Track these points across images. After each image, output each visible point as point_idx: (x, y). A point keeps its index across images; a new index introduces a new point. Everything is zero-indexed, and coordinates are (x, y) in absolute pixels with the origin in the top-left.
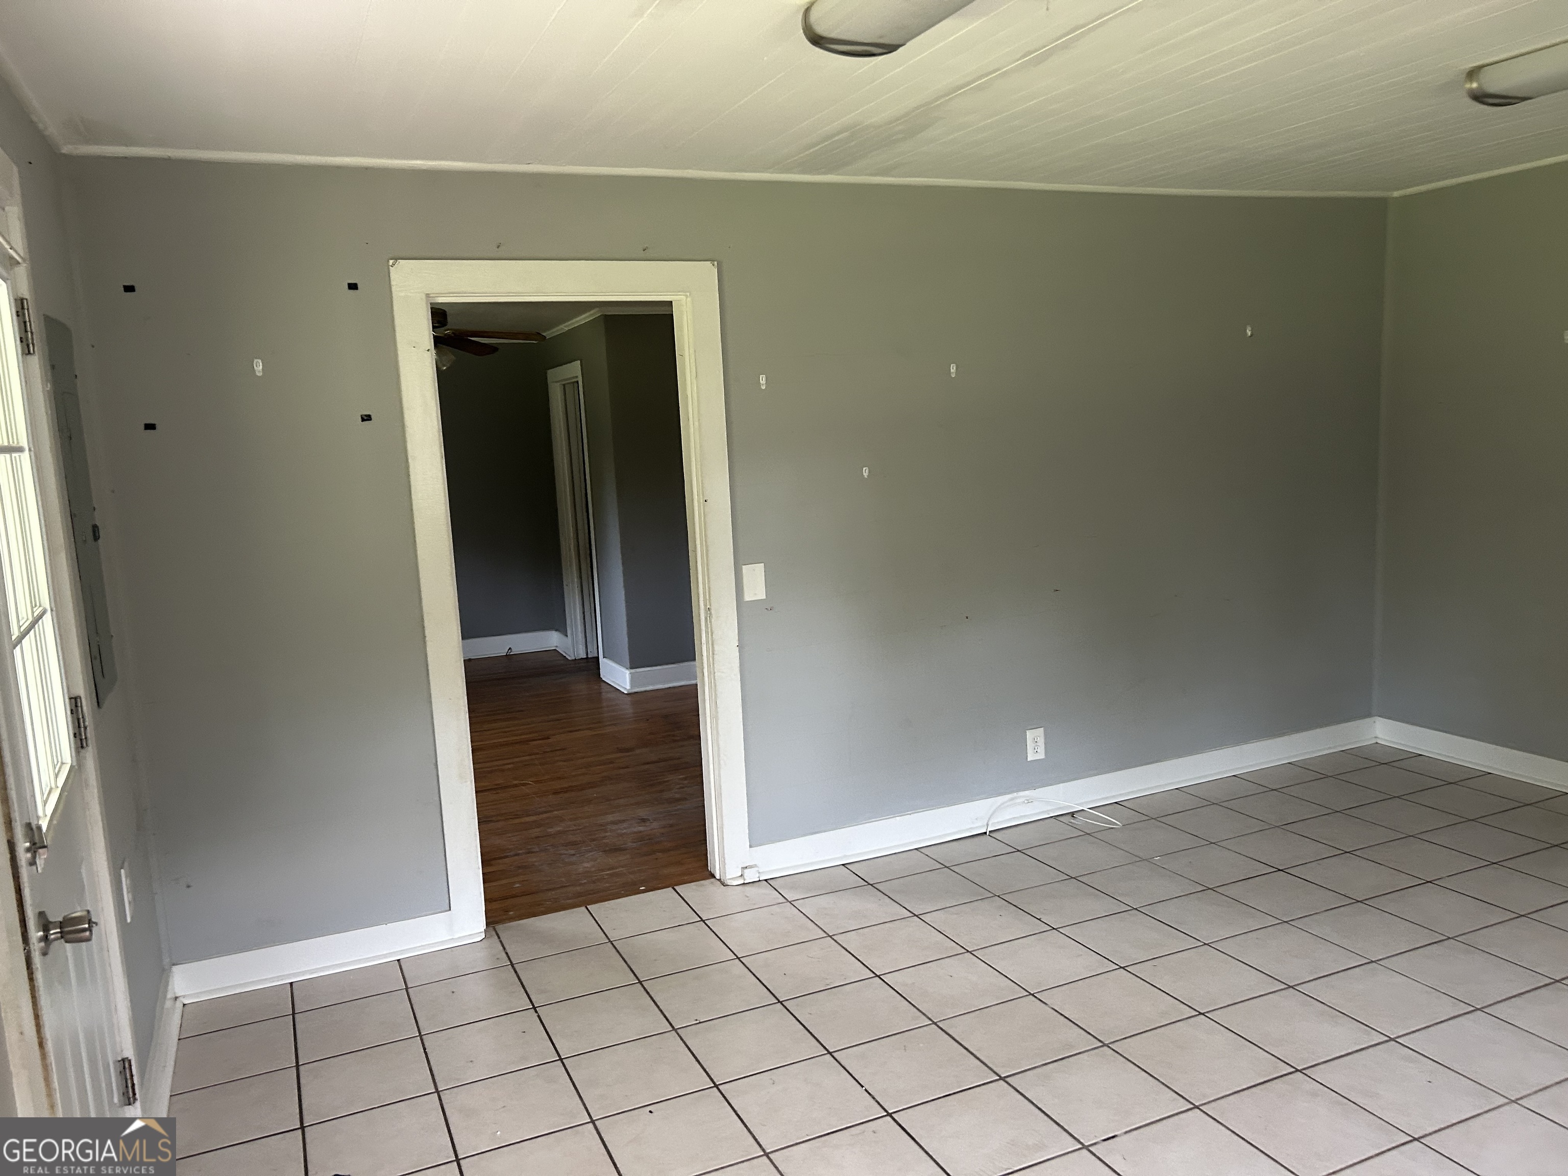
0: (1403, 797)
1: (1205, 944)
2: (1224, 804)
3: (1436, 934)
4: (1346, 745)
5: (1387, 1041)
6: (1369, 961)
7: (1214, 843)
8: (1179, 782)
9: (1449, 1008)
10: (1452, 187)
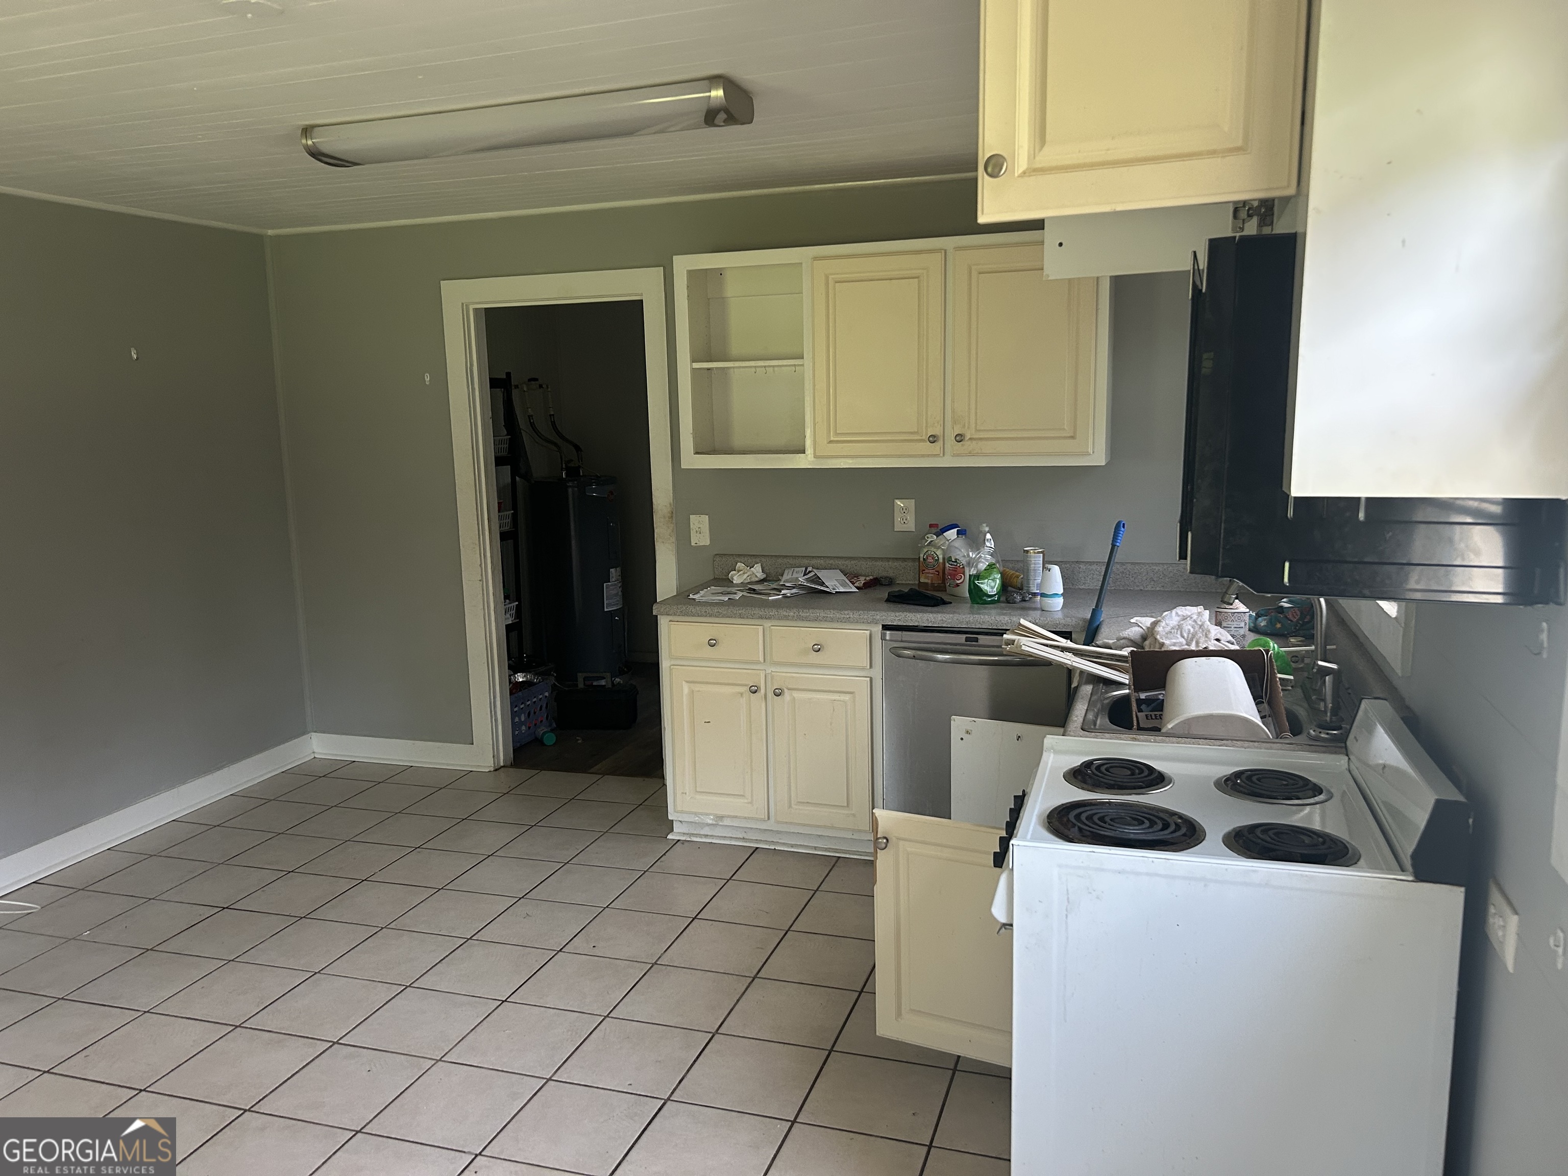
0: (339, 805)
1: (145, 1012)
2: (163, 854)
3: (371, 928)
4: (285, 765)
5: (331, 1047)
6: (314, 973)
7: (153, 899)
8: (109, 842)
9: (383, 993)
10: (341, 232)
